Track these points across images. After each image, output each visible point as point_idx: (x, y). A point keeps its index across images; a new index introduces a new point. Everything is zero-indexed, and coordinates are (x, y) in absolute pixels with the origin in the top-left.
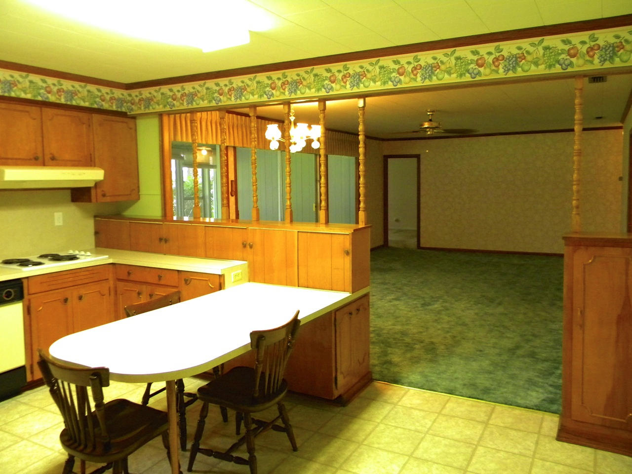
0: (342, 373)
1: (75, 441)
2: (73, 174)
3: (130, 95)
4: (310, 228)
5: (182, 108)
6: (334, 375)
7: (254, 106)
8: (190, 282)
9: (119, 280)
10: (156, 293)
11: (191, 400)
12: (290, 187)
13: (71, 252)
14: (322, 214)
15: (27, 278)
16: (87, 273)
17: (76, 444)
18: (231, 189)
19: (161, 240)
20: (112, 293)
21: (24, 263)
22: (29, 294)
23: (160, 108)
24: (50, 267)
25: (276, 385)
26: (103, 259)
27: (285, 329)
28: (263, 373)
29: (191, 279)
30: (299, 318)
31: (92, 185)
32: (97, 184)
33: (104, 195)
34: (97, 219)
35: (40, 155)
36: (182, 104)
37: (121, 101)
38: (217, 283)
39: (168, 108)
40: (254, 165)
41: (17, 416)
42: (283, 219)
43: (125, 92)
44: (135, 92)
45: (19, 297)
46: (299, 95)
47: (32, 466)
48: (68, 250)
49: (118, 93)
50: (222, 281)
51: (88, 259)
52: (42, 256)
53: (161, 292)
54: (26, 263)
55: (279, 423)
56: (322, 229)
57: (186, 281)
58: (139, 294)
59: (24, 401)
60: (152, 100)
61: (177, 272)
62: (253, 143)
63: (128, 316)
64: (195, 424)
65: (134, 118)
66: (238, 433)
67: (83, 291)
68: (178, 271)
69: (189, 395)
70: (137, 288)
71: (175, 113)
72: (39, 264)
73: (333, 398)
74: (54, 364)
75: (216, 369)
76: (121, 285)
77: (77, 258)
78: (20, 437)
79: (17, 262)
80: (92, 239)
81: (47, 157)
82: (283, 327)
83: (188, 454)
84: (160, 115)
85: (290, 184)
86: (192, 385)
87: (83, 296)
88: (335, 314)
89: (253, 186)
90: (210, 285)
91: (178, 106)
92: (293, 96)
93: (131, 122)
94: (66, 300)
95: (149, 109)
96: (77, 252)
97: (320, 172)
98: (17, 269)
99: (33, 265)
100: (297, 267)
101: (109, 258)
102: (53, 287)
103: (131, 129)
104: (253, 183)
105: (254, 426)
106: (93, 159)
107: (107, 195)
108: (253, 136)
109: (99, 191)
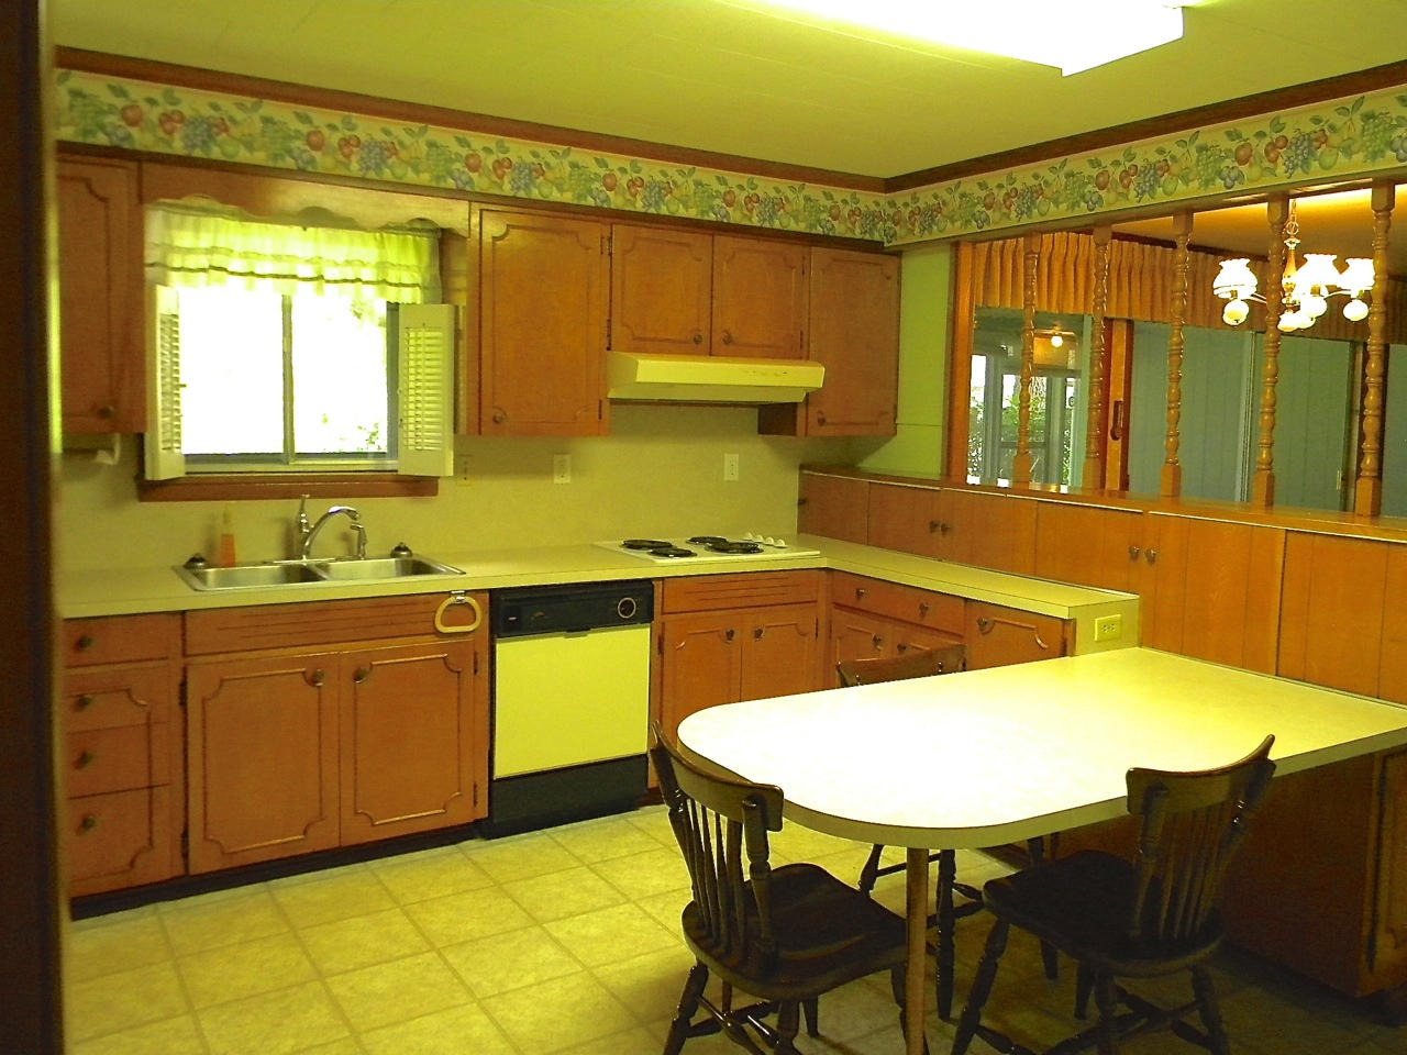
0: (1391, 931)
1: (710, 935)
2: (763, 374)
3: (892, 204)
4: (1326, 523)
5: (1006, 224)
6: (1365, 932)
7: (1187, 210)
8: (992, 628)
9: (838, 606)
10: (912, 644)
11: (972, 904)
12: (1273, 413)
13: (749, 537)
14: (1363, 490)
15: (662, 579)
16: (776, 583)
17: (711, 941)
18: (1111, 423)
19: (933, 526)
20: (822, 632)
21: (662, 549)
22: (663, 613)
23: (954, 229)
24: (707, 562)
25: (1190, 921)
26: (808, 557)
27: (1227, 777)
28: (1156, 882)
29: (996, 621)
30: (1273, 756)
31: (800, 398)
32: (811, 397)
33: (822, 422)
34: (806, 472)
35: (705, 334)
36: (1007, 216)
37: (873, 218)
38: (1056, 640)
39: (973, 228)
40: (1175, 358)
41: (624, 852)
42: (1248, 497)
43: (883, 198)
44: (902, 197)
45: (645, 616)
46: (1316, 170)
47: (637, 960)
48: (744, 533)
49: (868, 200)
50: (1069, 636)
51: (780, 555)
52: (694, 540)
53: (922, 643)
54: (664, 550)
55: (1194, 1020)
56: (1360, 529)
57: (982, 624)
58: (877, 641)
59: (639, 825)
60: (939, 210)
61: (962, 601)
62: (1177, 302)
63: (845, 684)
64: (974, 962)
65: (897, 253)
66: (1080, 1014)
67: (763, 620)
68: (966, 599)
69: (968, 891)
70: (873, 627)
71: (990, 237)
72: (688, 554)
73: (1359, 994)
74: (679, 760)
75: (1036, 843)
76: (841, 617)
77: (760, 551)
78: (623, 895)
79: (650, 548)
80: (792, 514)
81: (718, 337)
82: (1223, 772)
83: (952, 1029)
84: (955, 244)
85: (1273, 405)
86: (975, 870)
87: (764, 630)
88: (1384, 767)
89: (1169, 409)
90: (1039, 641)
91: (997, 220)
92: (1299, 176)
93: (891, 263)
94: (730, 635)
95: (930, 233)
96: (760, 539)
97: (1364, 375)
98: (647, 560)
99: (676, 555)
100: (1275, 622)
101: (820, 556)
102: (708, 605)
103: (888, 278)
104: (1170, 402)
105: (1122, 1009)
106: (805, 345)
107: (828, 420)
108: (1179, 284)
109: (813, 411)
